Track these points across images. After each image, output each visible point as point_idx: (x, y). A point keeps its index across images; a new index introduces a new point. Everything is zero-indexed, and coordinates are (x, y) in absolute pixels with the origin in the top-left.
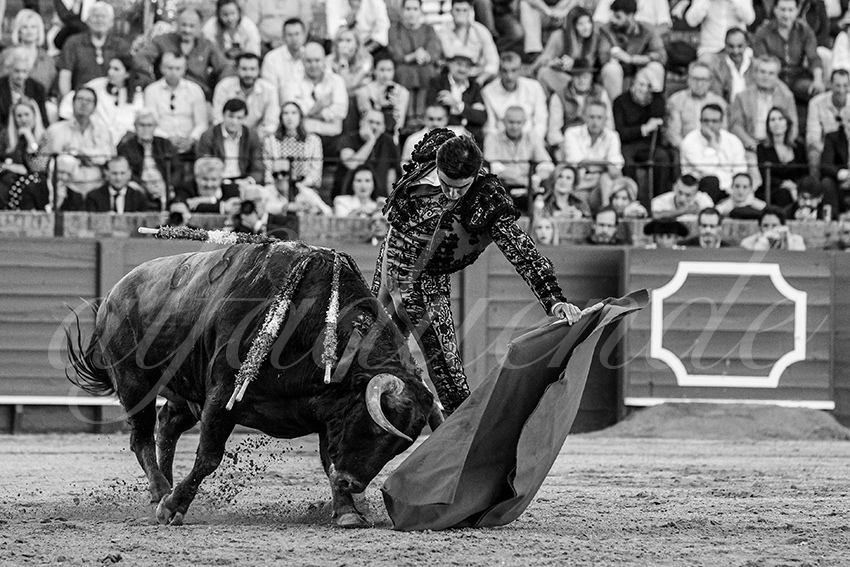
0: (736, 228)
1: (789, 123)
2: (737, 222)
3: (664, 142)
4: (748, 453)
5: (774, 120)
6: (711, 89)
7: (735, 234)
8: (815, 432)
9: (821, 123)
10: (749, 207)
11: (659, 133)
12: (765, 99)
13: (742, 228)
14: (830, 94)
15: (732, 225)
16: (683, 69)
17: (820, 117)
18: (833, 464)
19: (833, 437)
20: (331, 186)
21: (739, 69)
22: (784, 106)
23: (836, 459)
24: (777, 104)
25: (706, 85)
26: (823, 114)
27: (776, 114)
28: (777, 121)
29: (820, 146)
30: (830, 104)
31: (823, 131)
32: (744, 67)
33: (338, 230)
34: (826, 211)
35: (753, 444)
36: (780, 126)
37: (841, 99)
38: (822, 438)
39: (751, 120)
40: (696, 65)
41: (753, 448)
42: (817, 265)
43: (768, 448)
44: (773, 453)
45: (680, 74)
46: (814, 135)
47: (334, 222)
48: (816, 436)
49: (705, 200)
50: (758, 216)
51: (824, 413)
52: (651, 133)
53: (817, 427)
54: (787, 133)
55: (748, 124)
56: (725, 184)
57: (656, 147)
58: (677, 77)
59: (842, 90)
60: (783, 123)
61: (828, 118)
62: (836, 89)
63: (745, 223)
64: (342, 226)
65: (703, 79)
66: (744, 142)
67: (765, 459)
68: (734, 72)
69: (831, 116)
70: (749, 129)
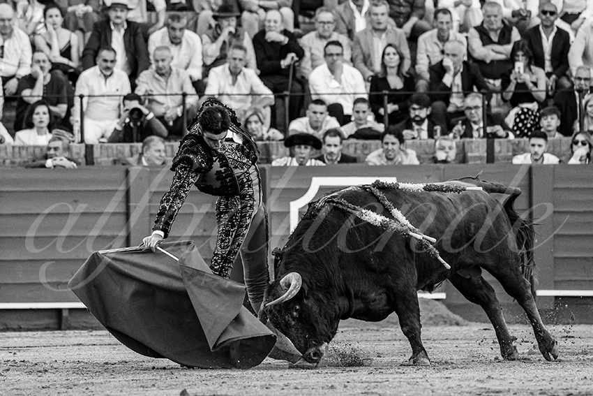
0: (359, 146)
1: (402, 58)
2: (361, 142)
3: (298, 75)
4: (373, 338)
5: (389, 54)
6: (335, 30)
7: (359, 152)
8: (431, 319)
9: (428, 56)
10: (370, 128)
11: (294, 68)
12: (380, 38)
13: (365, 147)
14: (436, 31)
15: (356, 144)
16: (312, 13)
17: (427, 51)
18: (444, 346)
19: (445, 322)
20: (14, 119)
21: (360, 12)
22: (396, 43)
23: (448, 342)
24: (390, 42)
25: (332, 27)
26: (430, 49)
27: (390, 50)
28: (392, 56)
29: (427, 76)
30: (436, 40)
31: (430, 63)
32: (365, 9)
33: (20, 156)
34: (436, 131)
35: (377, 330)
36: (393, 60)
37: (445, 35)
38: (436, 324)
39: (369, 56)
40: (322, 11)
41: (378, 333)
42: (428, 177)
43: (390, 334)
44: (394, 337)
45: (310, 16)
46: (423, 67)
47: (17, 150)
48: (431, 322)
49: (333, 123)
50: (379, 136)
51: (437, 303)
52: (289, 66)
53: (432, 315)
54: (400, 66)
55: (367, 60)
56: (348, 110)
57: (293, 80)
58: (307, 20)
59: (445, 27)
60: (397, 57)
61: (434, 52)
62: (440, 26)
63: (367, 142)
64: (24, 153)
65: (328, 22)
66: (363, 74)
67: (387, 343)
68: (357, 14)
69: (437, 50)
70: (368, 64)
